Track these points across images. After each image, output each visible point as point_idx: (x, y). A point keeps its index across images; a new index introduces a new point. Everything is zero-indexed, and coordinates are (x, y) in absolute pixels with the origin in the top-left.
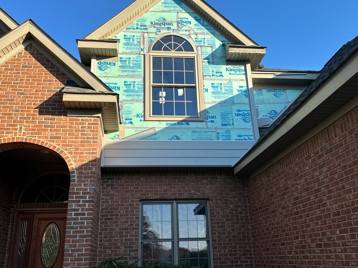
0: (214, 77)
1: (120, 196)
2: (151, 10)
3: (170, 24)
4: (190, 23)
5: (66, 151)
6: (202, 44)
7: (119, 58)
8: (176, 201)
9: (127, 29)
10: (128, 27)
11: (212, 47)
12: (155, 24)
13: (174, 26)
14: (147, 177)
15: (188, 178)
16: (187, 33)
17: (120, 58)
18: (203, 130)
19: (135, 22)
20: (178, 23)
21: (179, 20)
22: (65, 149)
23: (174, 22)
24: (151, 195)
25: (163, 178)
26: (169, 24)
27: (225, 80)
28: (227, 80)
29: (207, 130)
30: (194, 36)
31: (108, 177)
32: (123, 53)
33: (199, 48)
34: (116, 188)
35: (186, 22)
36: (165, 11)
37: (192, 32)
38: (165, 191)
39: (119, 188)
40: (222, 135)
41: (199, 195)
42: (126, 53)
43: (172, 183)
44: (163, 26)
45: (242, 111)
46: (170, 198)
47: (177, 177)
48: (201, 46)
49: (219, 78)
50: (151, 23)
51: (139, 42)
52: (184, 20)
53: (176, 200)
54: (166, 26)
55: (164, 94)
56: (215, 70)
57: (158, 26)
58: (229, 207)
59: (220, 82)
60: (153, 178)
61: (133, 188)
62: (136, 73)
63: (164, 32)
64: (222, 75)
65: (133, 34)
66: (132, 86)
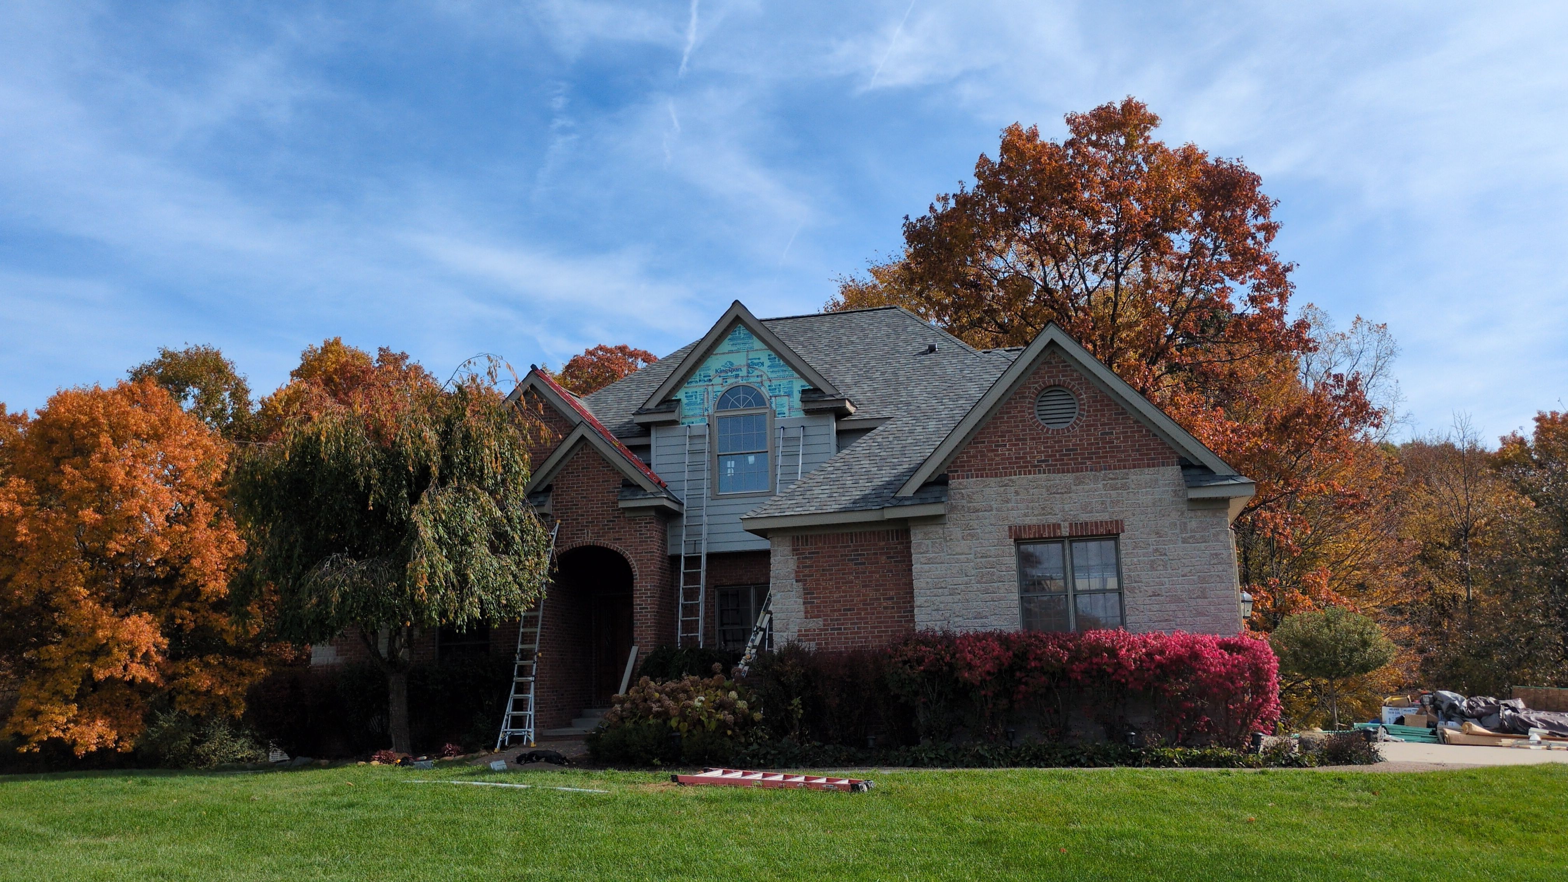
2: (716, 352)
3: (739, 369)
4: (763, 364)
5: (627, 552)
6: (777, 392)
9: (688, 383)
10: (690, 380)
12: (721, 372)
13: (744, 373)
16: (759, 379)
19: (697, 372)
20: (749, 366)
21: (750, 361)
22: (626, 549)
23: (744, 366)
24: (726, 581)
25: (739, 562)
26: (737, 370)
30: (767, 383)
32: (685, 417)
33: (773, 399)
35: (757, 364)
36: (733, 352)
37: (765, 378)
38: (741, 575)
42: (689, 416)
44: (729, 374)
46: (746, 583)
47: (754, 559)
48: (775, 397)
50: (716, 371)
51: (703, 400)
52: (755, 361)
54: (734, 373)
57: (724, 375)
63: (731, 382)
65: (695, 390)
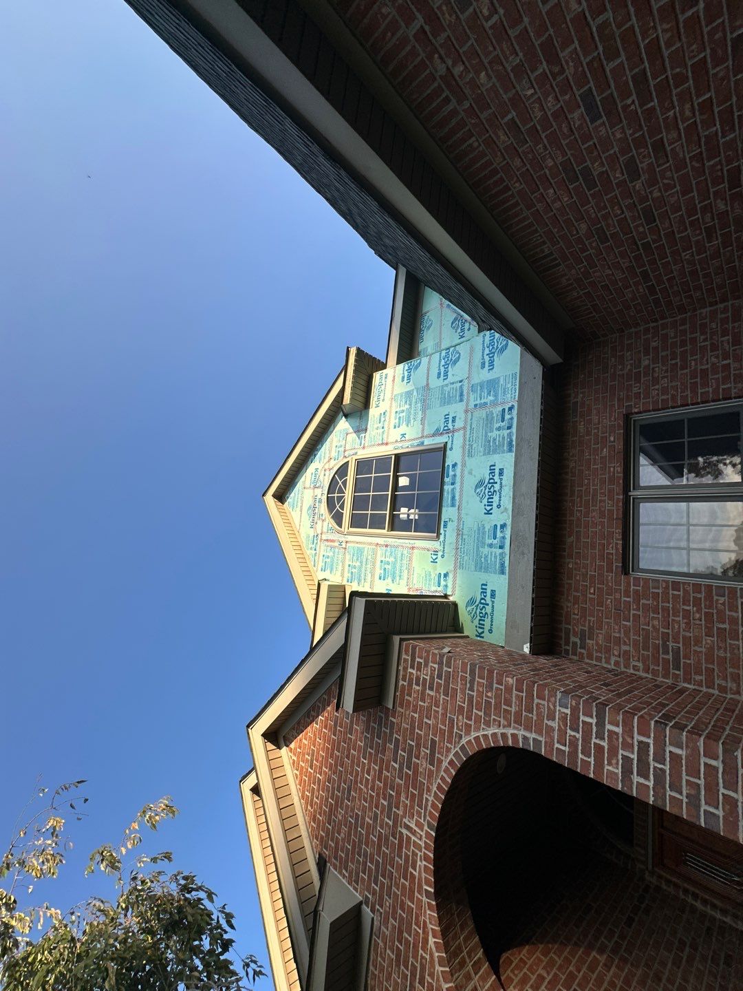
0: (386, 426)
1: (612, 621)
2: (298, 527)
3: (315, 498)
4: (317, 469)
5: (463, 739)
6: (342, 449)
7: (348, 584)
8: (630, 491)
9: (314, 566)
10: (313, 563)
11: (347, 434)
12: (313, 521)
14: (566, 554)
15: (572, 465)
17: (348, 581)
18: (468, 436)
19: (309, 552)
21: (312, 485)
22: (457, 739)
23: (314, 492)
24: (612, 547)
25: (572, 518)
26: (315, 501)
27: (391, 407)
28: (391, 404)
29: (469, 428)
30: (332, 462)
31: (562, 642)
32: (342, 576)
34: (591, 628)
35: (315, 475)
36: (301, 507)
37: (327, 466)
38: (602, 515)
39: (590, 620)
40: (479, 399)
41: (614, 438)
42: (343, 570)
43: (584, 498)
44: (316, 511)
45: (439, 369)
46: (621, 504)
47: (569, 487)
48: (345, 451)
49: (387, 418)
50: (312, 527)
52: (313, 479)
53: (626, 489)
54: (317, 505)
55: (404, 510)
56: (376, 426)
57: (316, 517)
58: (647, 367)
59: (393, 414)
60: (569, 540)
61: (593, 588)
62: (369, 557)
63: (323, 508)
64: (384, 413)
65: (321, 557)
66: (387, 567)
